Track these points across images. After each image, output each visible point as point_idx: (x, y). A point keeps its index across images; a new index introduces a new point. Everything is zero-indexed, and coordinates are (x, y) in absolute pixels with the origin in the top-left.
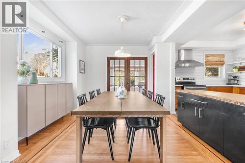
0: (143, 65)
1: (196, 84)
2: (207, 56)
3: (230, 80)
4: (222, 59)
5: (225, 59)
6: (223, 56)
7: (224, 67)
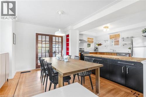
0: (60, 40)
1: (85, 51)
2: (88, 38)
3: (95, 49)
4: (92, 40)
5: (94, 40)
6: (93, 39)
7: (93, 44)
